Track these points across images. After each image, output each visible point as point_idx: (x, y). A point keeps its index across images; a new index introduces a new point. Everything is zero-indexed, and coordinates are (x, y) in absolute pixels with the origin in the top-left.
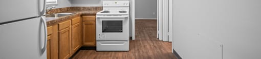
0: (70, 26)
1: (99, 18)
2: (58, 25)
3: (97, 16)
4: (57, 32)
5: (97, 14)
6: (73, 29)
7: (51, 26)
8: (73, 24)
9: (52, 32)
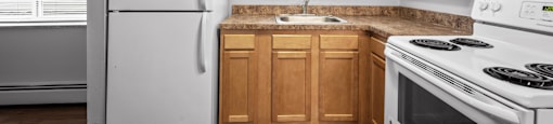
2: (272, 37)
3: (389, 50)
5: (390, 39)
7: (253, 35)
8: (322, 47)
9: (252, 47)
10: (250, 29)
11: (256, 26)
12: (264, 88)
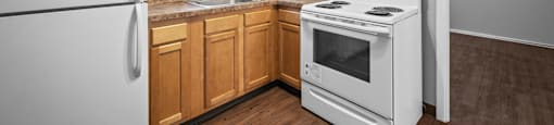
0: (241, 30)
1: (307, 20)
2: (205, 23)
3: (303, 15)
4: (202, 36)
5: (304, 7)
6: (249, 37)
7: (185, 24)
8: (247, 23)
9: (185, 36)
10: (184, 17)
11: (189, 13)
12: (198, 76)
